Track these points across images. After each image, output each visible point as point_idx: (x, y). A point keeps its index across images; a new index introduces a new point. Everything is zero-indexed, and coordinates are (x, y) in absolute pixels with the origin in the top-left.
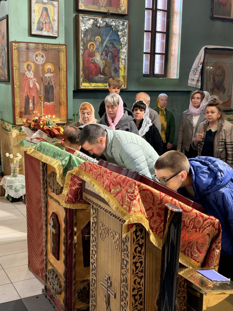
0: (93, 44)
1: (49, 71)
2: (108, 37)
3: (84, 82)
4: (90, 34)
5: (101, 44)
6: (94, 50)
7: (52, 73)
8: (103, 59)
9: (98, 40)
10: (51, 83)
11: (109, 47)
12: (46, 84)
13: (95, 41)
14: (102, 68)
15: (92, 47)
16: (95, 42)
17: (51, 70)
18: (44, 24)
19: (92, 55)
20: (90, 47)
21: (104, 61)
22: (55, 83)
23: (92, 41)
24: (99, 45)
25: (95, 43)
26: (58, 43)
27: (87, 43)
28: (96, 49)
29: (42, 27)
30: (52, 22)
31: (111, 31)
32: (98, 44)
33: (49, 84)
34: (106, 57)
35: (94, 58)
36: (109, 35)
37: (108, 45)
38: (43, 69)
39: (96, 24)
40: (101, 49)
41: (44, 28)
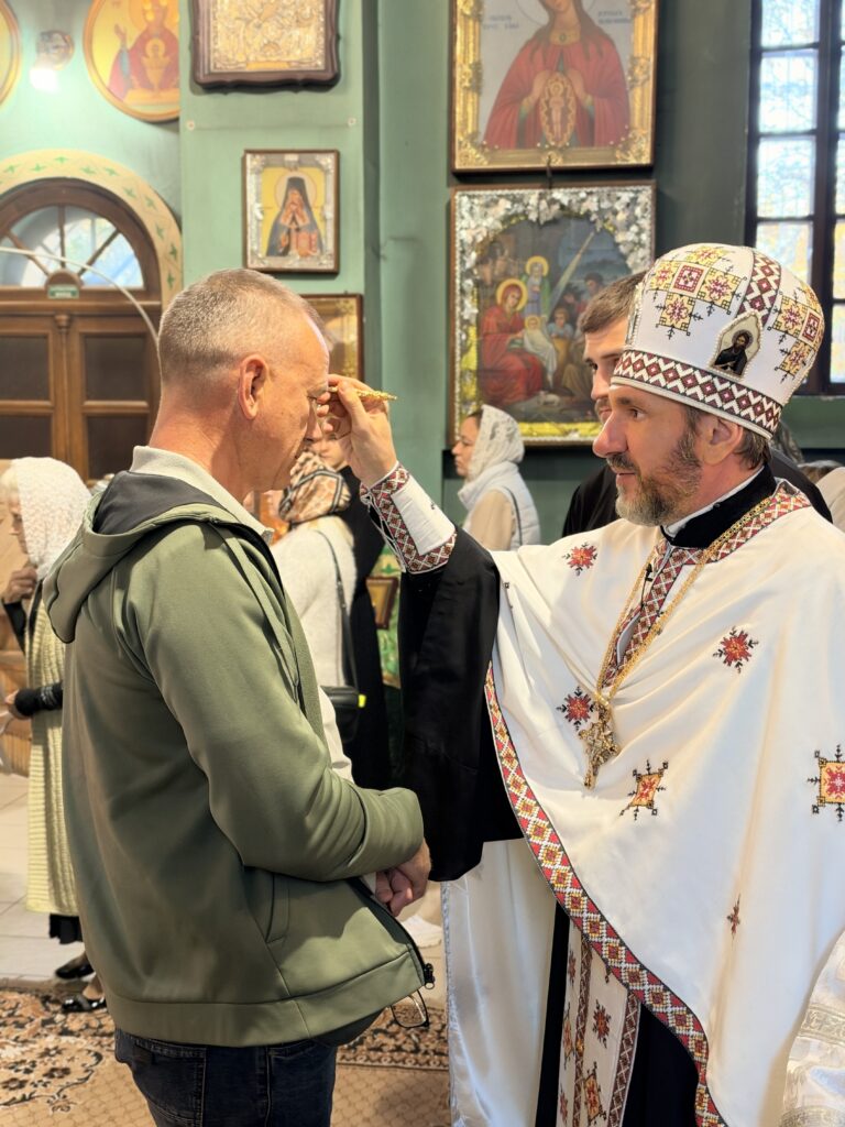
0: (516, 287)
2: (578, 257)
4: (507, 253)
5: (547, 285)
6: (519, 308)
8: (558, 337)
9: (537, 269)
13: (525, 273)
14: (552, 367)
15: (513, 296)
16: (524, 278)
18: (294, 234)
19: (513, 323)
20: (505, 298)
21: (560, 345)
23: (512, 277)
24: (541, 286)
25: (526, 283)
26: (340, 291)
27: (492, 285)
28: (528, 302)
29: (285, 243)
30: (321, 225)
31: (592, 235)
32: (534, 285)
34: (568, 328)
35: (519, 335)
36: (579, 249)
37: (580, 283)
39: (524, 214)
40: (546, 303)
41: (293, 246)
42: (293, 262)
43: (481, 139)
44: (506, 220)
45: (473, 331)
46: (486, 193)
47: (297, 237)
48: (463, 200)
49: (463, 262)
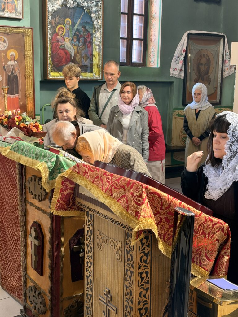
0: (62, 28)
1: (13, 58)
2: (80, 20)
3: (53, 71)
4: (59, 16)
5: (71, 28)
7: (16, 61)
8: (74, 45)
9: (68, 22)
10: (15, 72)
11: (81, 31)
12: (9, 74)
14: (73, 55)
15: (61, 31)
16: (64, 25)
17: (14, 58)
18: (6, 4)
20: (59, 31)
21: (75, 48)
22: (19, 73)
23: (61, 24)
24: (69, 28)
25: (65, 27)
26: (22, 26)
27: (55, 26)
28: (66, 33)
29: (3, 7)
30: (16, 2)
31: (83, 13)
32: (67, 28)
33: (12, 73)
34: (77, 42)
35: (63, 43)
36: (80, 17)
37: (80, 28)
38: (6, 56)
39: (66, 4)
40: (72, 34)
41: (6, 8)
49: (49, 18)
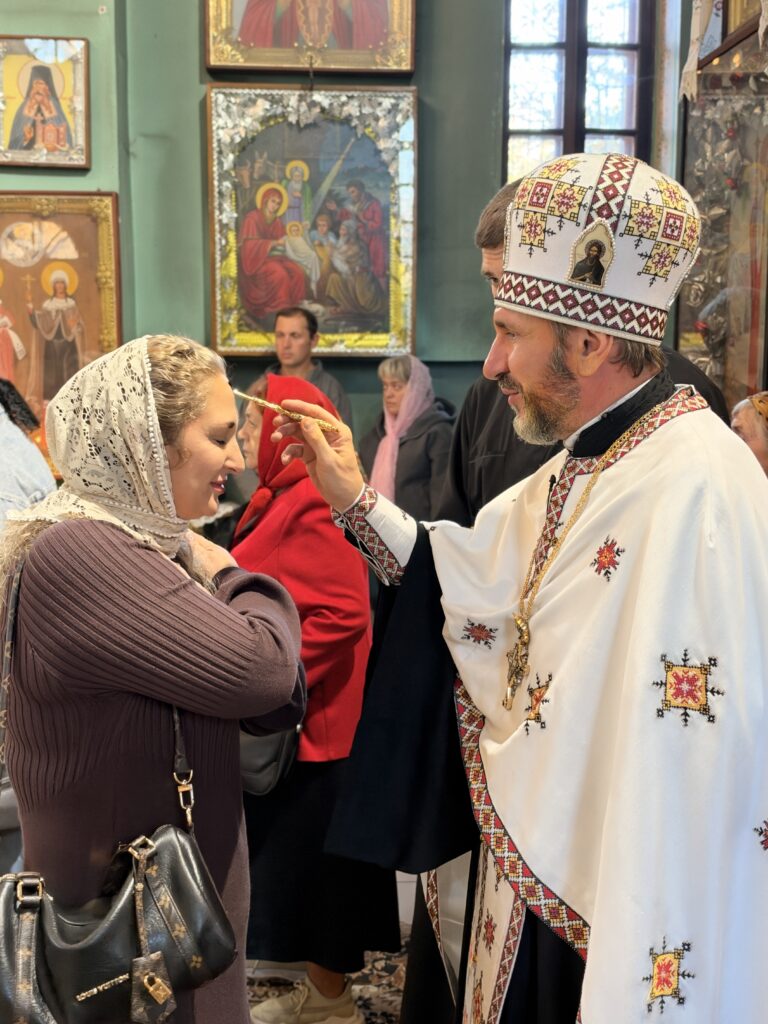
0: (277, 192)
1: (60, 290)
2: (339, 162)
3: (246, 329)
4: (265, 155)
5: (308, 190)
6: (280, 213)
7: (71, 297)
8: (321, 245)
9: (297, 173)
10: (68, 332)
11: (344, 200)
12: (50, 337)
13: (285, 177)
14: (316, 276)
15: (274, 201)
16: (284, 182)
17: (65, 288)
18: (39, 126)
19: (274, 230)
20: (264, 203)
21: (323, 252)
22: (82, 334)
23: (272, 181)
24: (303, 191)
25: (286, 188)
26: (93, 189)
27: (251, 188)
28: (289, 207)
30: (69, 118)
31: (353, 140)
32: (295, 190)
33: (59, 335)
34: (331, 236)
35: (281, 241)
36: (340, 154)
37: (341, 189)
38: (37, 284)
39: (284, 115)
40: (308, 209)
41: (39, 139)
42: (40, 156)
43: (235, 35)
44: (264, 121)
45: (232, 236)
46: (245, 92)
47: (44, 129)
48: (220, 98)
49: (221, 164)
